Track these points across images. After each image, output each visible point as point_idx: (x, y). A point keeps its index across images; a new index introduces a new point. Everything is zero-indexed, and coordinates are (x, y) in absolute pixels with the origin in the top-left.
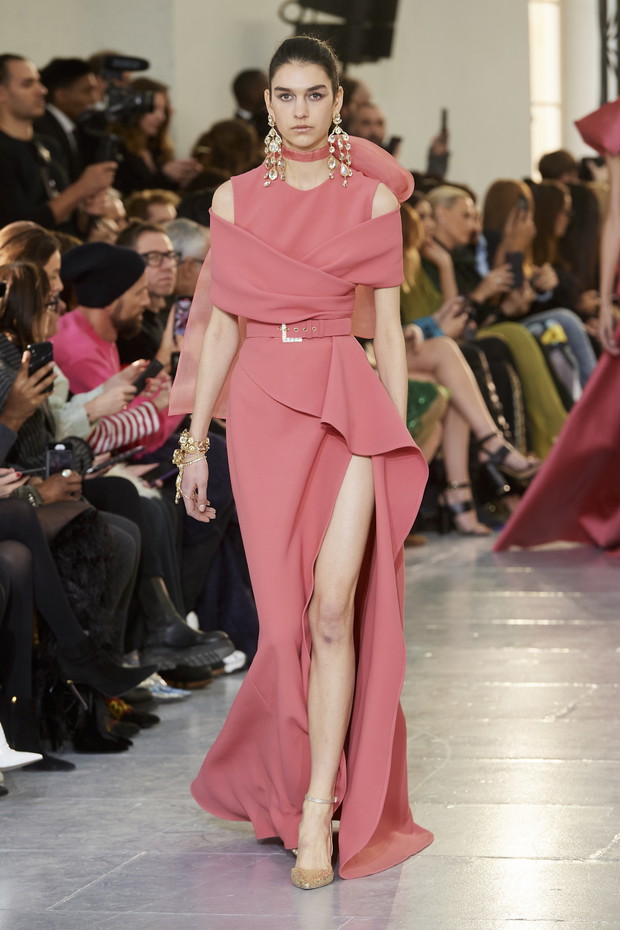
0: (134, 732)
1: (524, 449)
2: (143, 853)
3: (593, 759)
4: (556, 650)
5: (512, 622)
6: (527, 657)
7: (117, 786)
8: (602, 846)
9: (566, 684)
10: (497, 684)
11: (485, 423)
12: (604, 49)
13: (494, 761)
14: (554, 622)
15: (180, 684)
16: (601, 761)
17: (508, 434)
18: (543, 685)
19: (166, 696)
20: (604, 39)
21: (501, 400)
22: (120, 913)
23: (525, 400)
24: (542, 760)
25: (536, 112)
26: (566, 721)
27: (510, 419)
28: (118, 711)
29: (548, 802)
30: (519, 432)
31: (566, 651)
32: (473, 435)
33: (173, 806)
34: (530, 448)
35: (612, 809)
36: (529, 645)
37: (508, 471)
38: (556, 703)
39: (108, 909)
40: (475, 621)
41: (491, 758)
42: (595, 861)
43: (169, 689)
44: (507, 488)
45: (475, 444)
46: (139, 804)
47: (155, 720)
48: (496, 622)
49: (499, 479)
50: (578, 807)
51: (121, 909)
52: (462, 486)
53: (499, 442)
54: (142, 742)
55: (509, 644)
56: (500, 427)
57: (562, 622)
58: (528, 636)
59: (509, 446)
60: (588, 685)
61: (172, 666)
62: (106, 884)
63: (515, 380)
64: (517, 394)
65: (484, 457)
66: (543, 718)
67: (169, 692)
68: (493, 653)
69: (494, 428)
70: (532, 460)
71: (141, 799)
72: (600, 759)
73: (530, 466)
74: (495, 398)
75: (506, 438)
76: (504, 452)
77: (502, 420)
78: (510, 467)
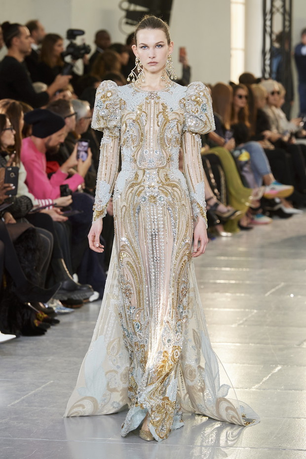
0: (48, 327)
1: (225, 204)
2: (52, 381)
3: (254, 343)
4: (238, 295)
5: (218, 281)
6: (225, 297)
7: (40, 351)
8: (258, 383)
9: (242, 310)
10: (211, 309)
11: (208, 193)
12: (265, 25)
14: (237, 282)
15: (69, 306)
16: (258, 345)
17: (219, 197)
18: (232, 310)
19: (63, 311)
20: (265, 20)
21: (216, 182)
22: (41, 408)
23: (226, 182)
24: (231, 344)
25: (233, 53)
26: (242, 326)
28: (41, 317)
29: (234, 363)
30: (223, 197)
31: (243, 295)
33: (65, 361)
34: (228, 203)
35: (262, 366)
36: (226, 292)
37: (219, 214)
38: (238, 318)
39: (35, 406)
40: (202, 281)
42: (254, 390)
43: (64, 308)
44: (218, 221)
46: (50, 360)
47: (57, 322)
48: (212, 281)
49: (215, 217)
50: (247, 365)
51: (41, 407)
53: (214, 200)
54: (52, 331)
55: (217, 291)
56: (215, 194)
57: (241, 282)
58: (225, 288)
59: (219, 202)
60: (252, 310)
61: (66, 298)
62: (35, 395)
63: (222, 173)
64: (223, 180)
65: (208, 208)
66: (232, 325)
67: (64, 309)
68: (210, 295)
69: (212, 195)
70: (229, 208)
71: (52, 357)
72: (257, 343)
73: (228, 211)
74: (213, 181)
76: (216, 205)
77: (216, 191)
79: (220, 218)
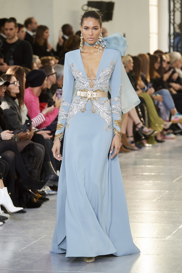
0: (42, 203)
1: (148, 127)
2: (45, 236)
3: (167, 211)
4: (157, 182)
5: (144, 174)
6: (149, 183)
7: (38, 217)
8: (170, 235)
9: (159, 191)
10: (141, 190)
11: (137, 120)
12: (170, 19)
13: (140, 211)
14: (156, 174)
15: (55, 190)
16: (169, 212)
17: (144, 123)
18: (153, 191)
20: (170, 16)
21: (142, 113)
22: (39, 252)
23: (148, 113)
24: (153, 211)
25: (151, 35)
26: (160, 201)
27: (144, 119)
28: (38, 197)
29: (155, 223)
30: (147, 122)
31: (159, 182)
32: (134, 123)
33: (53, 223)
34: (149, 126)
35: (172, 225)
36: (149, 180)
37: (144, 133)
38: (157, 196)
39: (36, 251)
40: (134, 174)
41: (139, 211)
42: (168, 239)
43: (52, 191)
44: (143, 137)
45: (135, 126)
46: (44, 222)
47: (48, 199)
48: (140, 174)
50: (163, 224)
51: (39, 251)
52: (131, 137)
53: (141, 125)
54: (44, 205)
55: (144, 180)
56: (141, 121)
57: (158, 174)
58: (149, 178)
59: (144, 126)
60: (165, 191)
62: (35, 244)
64: (146, 112)
65: (137, 129)
66: (153, 200)
67: (52, 192)
68: (139, 182)
69: (140, 121)
70: (150, 129)
71: (45, 221)
72: (169, 211)
73: (150, 131)
74: (140, 113)
75: (143, 124)
76: (142, 128)
77: (142, 119)
78: (144, 132)
79: (144, 135)
